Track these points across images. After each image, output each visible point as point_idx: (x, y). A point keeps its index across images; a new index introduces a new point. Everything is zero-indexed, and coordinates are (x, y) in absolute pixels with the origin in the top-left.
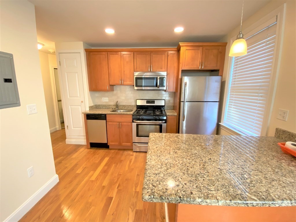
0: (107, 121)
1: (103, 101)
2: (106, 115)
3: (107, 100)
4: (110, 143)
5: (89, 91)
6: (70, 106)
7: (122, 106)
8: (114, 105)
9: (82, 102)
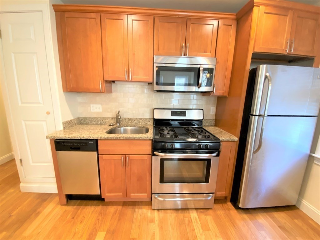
0: (99, 154)
1: (92, 111)
2: (97, 140)
3: (99, 109)
4: (106, 194)
5: (64, 91)
6: (24, 120)
7: (127, 120)
8: (112, 118)
9: (48, 113)
